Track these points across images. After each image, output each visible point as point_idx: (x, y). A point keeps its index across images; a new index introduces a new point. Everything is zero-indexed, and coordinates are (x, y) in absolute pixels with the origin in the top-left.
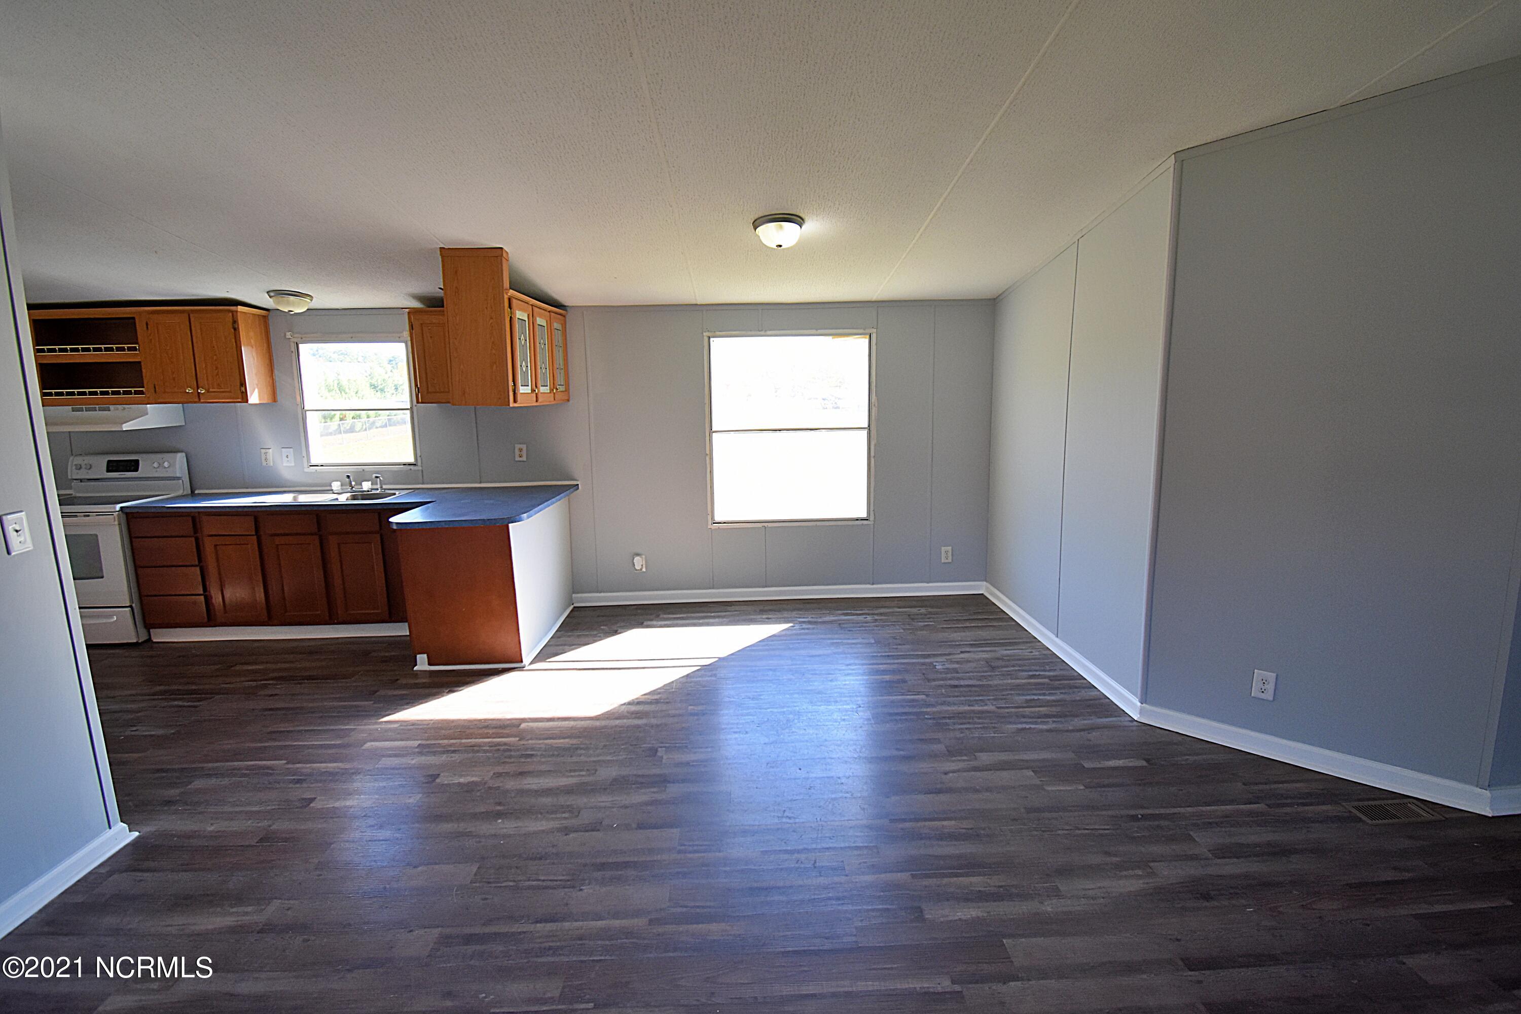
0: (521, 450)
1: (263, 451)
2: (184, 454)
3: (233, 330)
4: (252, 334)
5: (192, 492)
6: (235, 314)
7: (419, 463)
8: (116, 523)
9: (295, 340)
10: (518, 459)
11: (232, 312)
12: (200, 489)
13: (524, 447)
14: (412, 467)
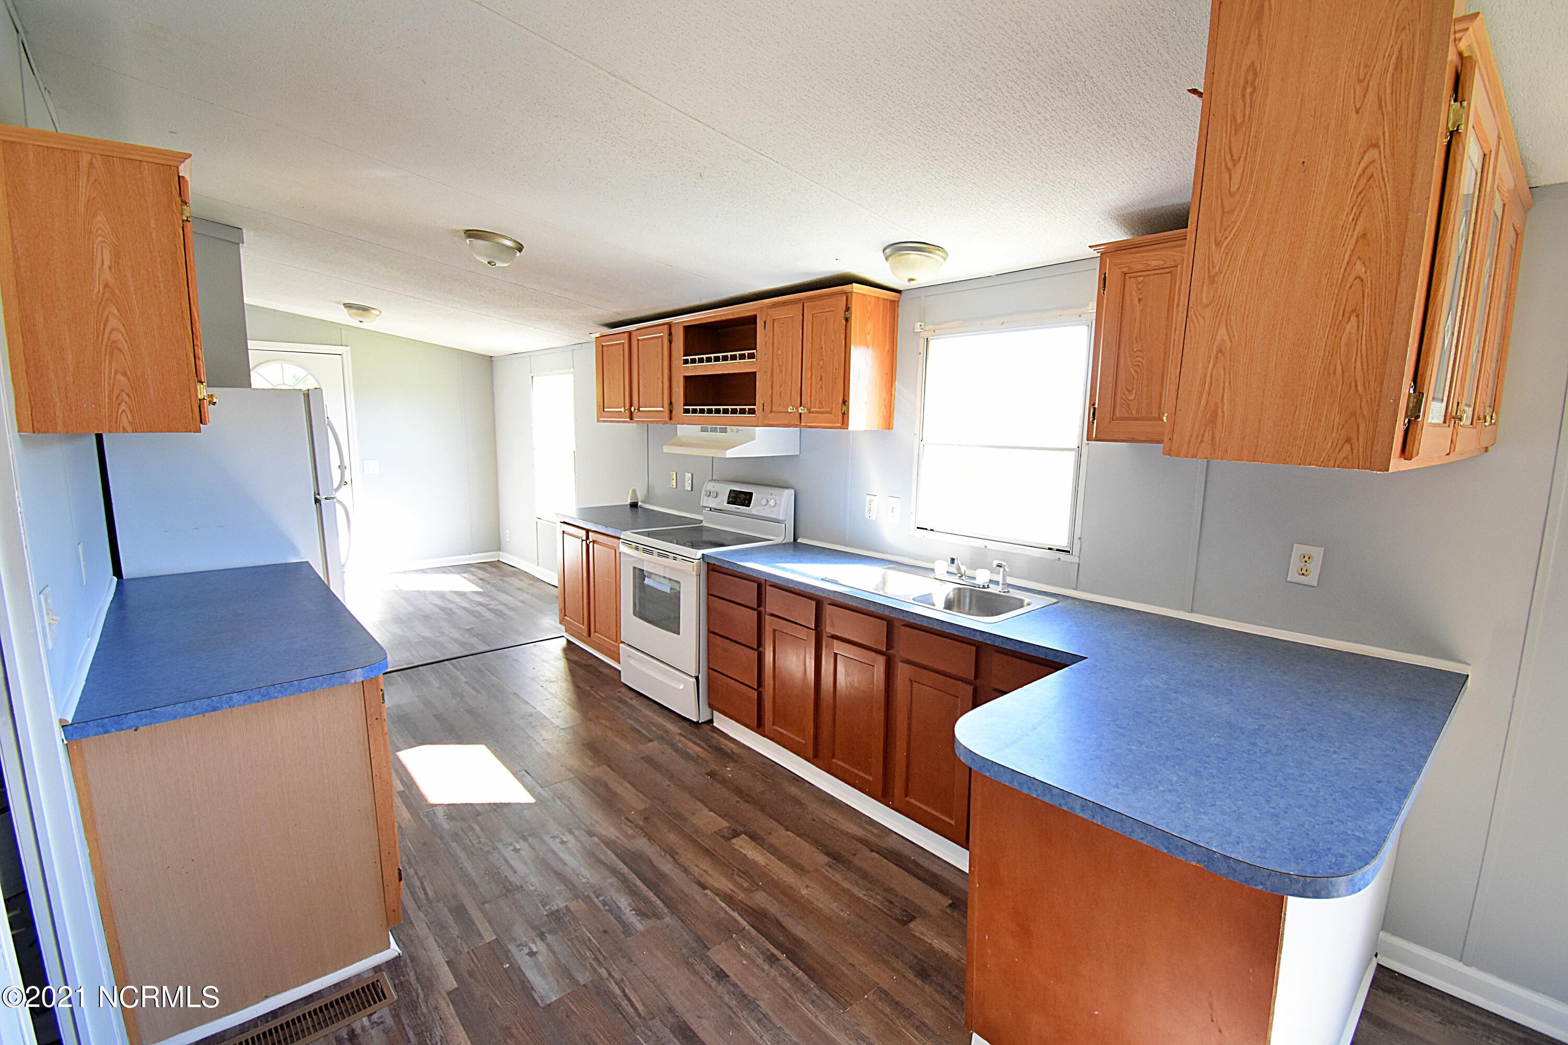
0: (1306, 558)
1: (868, 497)
2: (793, 491)
3: (844, 322)
4: (869, 327)
5: (795, 540)
6: (849, 295)
7: (1076, 551)
8: (694, 573)
9: (925, 335)
10: (1293, 576)
11: (846, 293)
12: (805, 537)
13: (1317, 553)
14: (1062, 555)
